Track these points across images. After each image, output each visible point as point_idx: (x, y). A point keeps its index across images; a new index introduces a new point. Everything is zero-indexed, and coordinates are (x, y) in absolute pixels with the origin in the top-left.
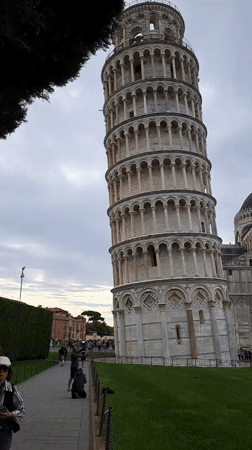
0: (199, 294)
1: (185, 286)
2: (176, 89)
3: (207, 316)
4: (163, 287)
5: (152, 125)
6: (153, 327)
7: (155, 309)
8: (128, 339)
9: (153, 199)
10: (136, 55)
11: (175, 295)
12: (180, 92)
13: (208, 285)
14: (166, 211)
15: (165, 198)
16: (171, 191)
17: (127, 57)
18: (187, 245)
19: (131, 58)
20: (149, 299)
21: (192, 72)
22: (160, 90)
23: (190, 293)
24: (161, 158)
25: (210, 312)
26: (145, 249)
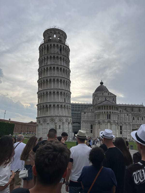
0: (60, 120)
1: (55, 118)
2: (59, 57)
3: (61, 127)
4: (49, 118)
5: (51, 68)
6: (45, 130)
7: (46, 124)
8: (38, 133)
9: (48, 91)
10: (48, 45)
11: (52, 120)
12: (61, 58)
13: (63, 118)
14: (52, 95)
15: (52, 91)
16: (54, 89)
17: (45, 46)
18: (58, 105)
19: (46, 46)
20: (45, 121)
21: (68, 52)
22: (54, 57)
23: (57, 120)
24: (52, 78)
25: (63, 125)
26: (45, 106)
